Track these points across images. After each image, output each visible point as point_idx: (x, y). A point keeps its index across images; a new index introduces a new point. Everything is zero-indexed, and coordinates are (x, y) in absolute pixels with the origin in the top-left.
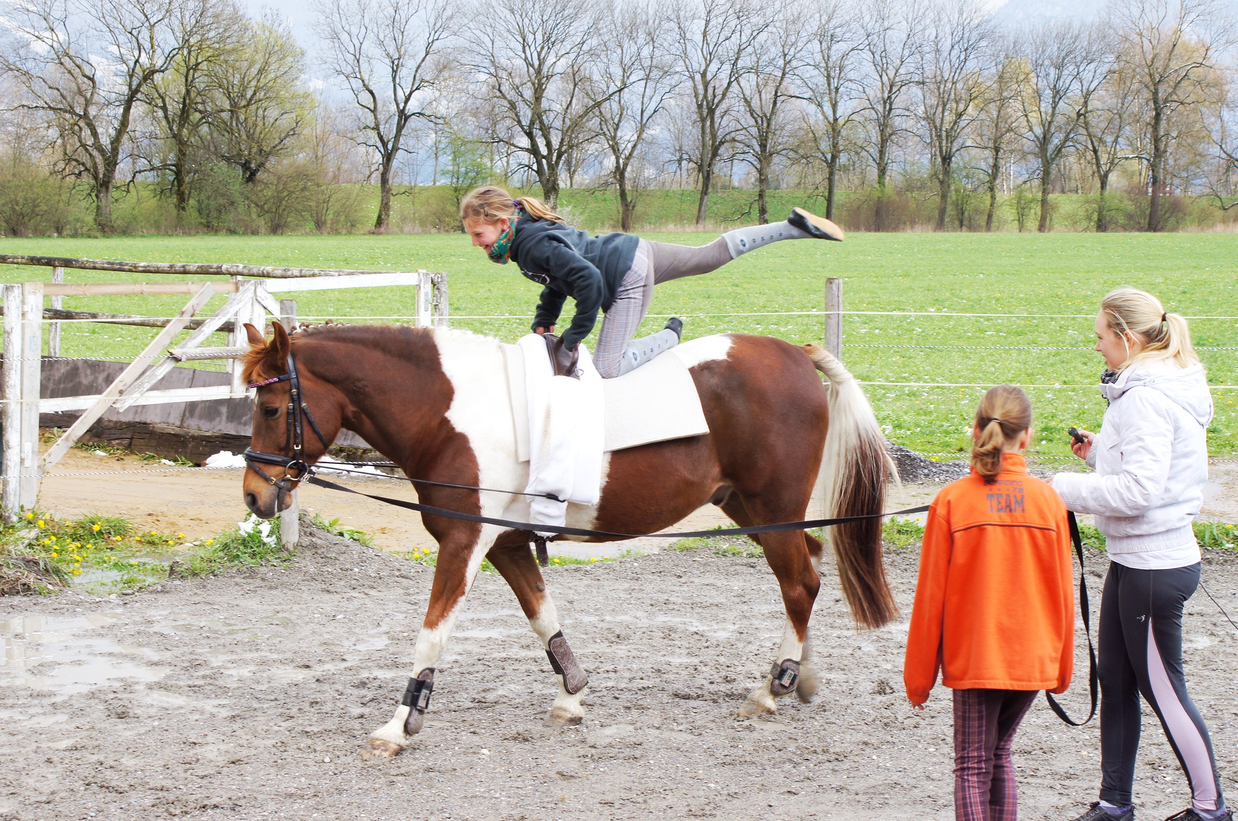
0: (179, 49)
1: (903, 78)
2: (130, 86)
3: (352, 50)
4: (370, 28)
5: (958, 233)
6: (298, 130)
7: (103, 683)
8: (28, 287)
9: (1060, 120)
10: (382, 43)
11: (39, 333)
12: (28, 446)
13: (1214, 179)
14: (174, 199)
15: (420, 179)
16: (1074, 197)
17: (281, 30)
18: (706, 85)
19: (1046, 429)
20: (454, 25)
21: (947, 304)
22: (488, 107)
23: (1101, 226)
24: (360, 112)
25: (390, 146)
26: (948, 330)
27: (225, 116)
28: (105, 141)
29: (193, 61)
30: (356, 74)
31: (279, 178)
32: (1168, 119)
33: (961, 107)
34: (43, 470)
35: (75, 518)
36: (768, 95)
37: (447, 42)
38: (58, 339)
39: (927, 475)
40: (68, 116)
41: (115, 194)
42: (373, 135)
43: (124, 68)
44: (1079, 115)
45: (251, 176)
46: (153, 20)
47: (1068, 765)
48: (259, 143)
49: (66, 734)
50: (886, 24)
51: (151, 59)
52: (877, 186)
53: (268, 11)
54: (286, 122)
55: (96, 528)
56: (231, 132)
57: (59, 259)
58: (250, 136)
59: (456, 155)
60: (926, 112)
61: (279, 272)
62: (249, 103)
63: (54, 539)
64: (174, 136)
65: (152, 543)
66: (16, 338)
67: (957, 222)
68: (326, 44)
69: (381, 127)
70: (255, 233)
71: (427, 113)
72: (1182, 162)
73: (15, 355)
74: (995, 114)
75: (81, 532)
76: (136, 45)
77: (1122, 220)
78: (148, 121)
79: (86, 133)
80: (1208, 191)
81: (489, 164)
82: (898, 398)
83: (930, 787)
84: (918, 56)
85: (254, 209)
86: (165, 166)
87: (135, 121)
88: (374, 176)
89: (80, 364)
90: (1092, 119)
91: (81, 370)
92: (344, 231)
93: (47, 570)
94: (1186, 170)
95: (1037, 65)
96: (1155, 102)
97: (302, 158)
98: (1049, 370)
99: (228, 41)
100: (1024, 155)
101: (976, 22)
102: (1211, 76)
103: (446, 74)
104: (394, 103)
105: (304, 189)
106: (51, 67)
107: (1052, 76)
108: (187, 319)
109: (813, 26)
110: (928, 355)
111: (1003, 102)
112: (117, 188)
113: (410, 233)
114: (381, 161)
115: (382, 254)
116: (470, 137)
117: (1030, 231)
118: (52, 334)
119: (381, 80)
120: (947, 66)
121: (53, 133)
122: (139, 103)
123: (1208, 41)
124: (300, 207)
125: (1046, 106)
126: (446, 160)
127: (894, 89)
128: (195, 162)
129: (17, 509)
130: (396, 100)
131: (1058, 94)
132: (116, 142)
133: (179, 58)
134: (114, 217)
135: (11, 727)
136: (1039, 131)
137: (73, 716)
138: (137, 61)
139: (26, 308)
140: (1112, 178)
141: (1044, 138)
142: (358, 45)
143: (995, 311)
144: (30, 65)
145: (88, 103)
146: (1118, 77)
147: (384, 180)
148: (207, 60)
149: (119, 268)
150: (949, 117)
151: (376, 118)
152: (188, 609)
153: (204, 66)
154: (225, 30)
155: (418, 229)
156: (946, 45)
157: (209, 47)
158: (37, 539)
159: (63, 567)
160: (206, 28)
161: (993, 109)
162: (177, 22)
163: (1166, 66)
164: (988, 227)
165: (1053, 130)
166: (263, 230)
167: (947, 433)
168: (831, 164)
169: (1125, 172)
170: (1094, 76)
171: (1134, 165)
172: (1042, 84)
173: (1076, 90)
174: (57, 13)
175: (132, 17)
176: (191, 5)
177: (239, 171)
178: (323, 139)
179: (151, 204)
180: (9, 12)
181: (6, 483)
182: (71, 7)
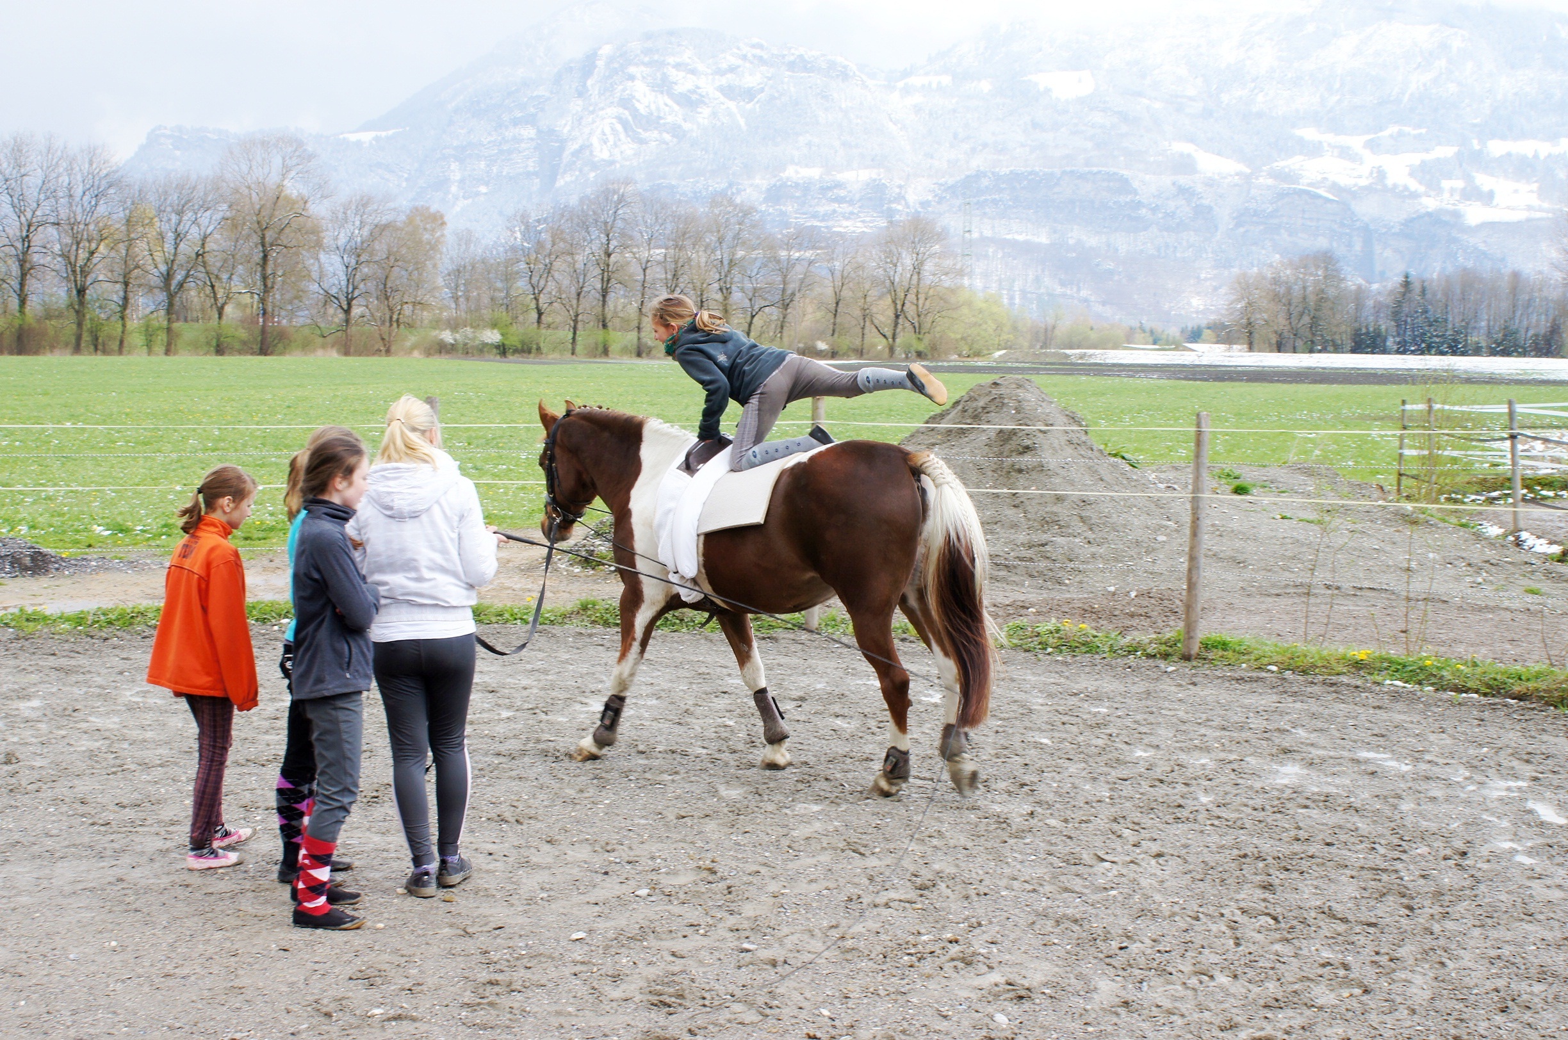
1: (39, 219)
5: (93, 357)
9: (181, 259)
13: (314, 311)
16: (196, 325)
19: (165, 526)
21: (82, 418)
23: (220, 350)
26: (83, 441)
32: (275, 260)
33: (94, 246)
39: (57, 569)
44: (198, 255)
47: (172, 813)
50: (23, 171)
52: (18, 314)
60: (61, 250)
67: (92, 347)
72: (288, 296)
74: (124, 252)
77: (237, 346)
80: (309, 321)
82: (35, 502)
83: (49, 843)
84: (53, 200)
90: (210, 260)
94: (291, 303)
95: (160, 211)
96: (263, 245)
98: (172, 474)
100: (151, 289)
101: (104, 172)
102: (309, 224)
107: (173, 221)
110: (63, 464)
111: (130, 243)
117: (157, 355)
120: (79, 210)
123: (305, 193)
125: (169, 247)
127: (32, 229)
131: (178, 237)
136: (163, 268)
140: (228, 309)
141: (168, 274)
143: (125, 423)
146: (232, 224)
150: (83, 255)
156: (78, 191)
161: (122, 248)
163: (271, 217)
164: (120, 351)
165: (175, 267)
167: (77, 531)
169: (239, 305)
170: (209, 221)
171: (247, 299)
172: (165, 227)
173: (194, 233)
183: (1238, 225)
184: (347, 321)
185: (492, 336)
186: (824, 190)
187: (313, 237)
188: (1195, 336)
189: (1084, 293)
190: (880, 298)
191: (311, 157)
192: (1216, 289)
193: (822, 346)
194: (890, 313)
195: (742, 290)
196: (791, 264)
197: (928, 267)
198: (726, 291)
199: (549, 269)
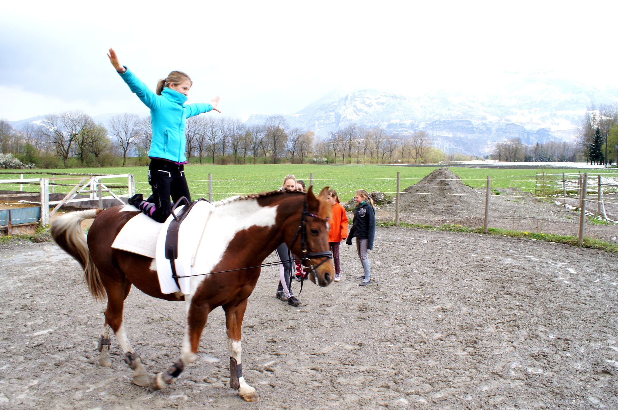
0: (81, 130)
1: (227, 135)
2: (71, 137)
4: (121, 125)
5: (238, 165)
6: (106, 146)
7: (62, 259)
8: (45, 179)
9: (257, 143)
10: (123, 129)
11: (49, 188)
12: (47, 212)
13: (286, 154)
14: (81, 161)
15: (132, 156)
16: (260, 158)
17: (102, 126)
18: (189, 137)
20: (138, 125)
21: (236, 178)
23: (265, 163)
24: (119, 143)
25: (125, 149)
27: (91, 143)
28: (66, 149)
29: (84, 132)
30: (118, 135)
31: (103, 156)
32: (277, 143)
33: (238, 141)
34: (50, 216)
36: (201, 139)
37: (137, 128)
38: (53, 189)
40: (58, 144)
41: (68, 160)
42: (122, 147)
43: (69, 134)
44: (260, 142)
45: (97, 155)
46: (75, 124)
48: (98, 149)
49: (54, 270)
50: (224, 125)
51: (75, 132)
52: (223, 156)
53: (100, 122)
54: (104, 144)
56: (92, 147)
57: (54, 173)
58: (96, 148)
59: (139, 150)
60: (232, 142)
61: (99, 175)
62: (96, 141)
64: (81, 148)
66: (43, 190)
67: (238, 163)
68: (112, 129)
69: (124, 145)
70: (98, 167)
71: (133, 142)
72: (280, 151)
74: (245, 142)
76: (72, 129)
77: (269, 162)
78: (75, 145)
79: (62, 147)
80: (285, 156)
84: (230, 131)
85: (98, 162)
86: (79, 154)
87: (72, 145)
88: (122, 155)
90: (263, 143)
91: (58, 195)
92: (116, 166)
95: (252, 133)
96: (275, 140)
97: (107, 152)
99: (91, 128)
100: (250, 150)
101: (241, 125)
102: (285, 135)
103: (137, 135)
104: (126, 141)
105: (108, 158)
106: (54, 134)
107: (255, 135)
108: (80, 184)
109: (209, 125)
111: (246, 140)
112: (68, 158)
113: (130, 166)
114: (124, 152)
116: (142, 147)
117: (252, 164)
119: (123, 135)
120: (235, 133)
121: (55, 147)
122: (73, 141)
123: (284, 128)
124: (107, 162)
125: (254, 140)
126: (137, 152)
127: (226, 137)
128: (85, 153)
129: (44, 224)
131: (256, 138)
132: (68, 149)
133: (81, 132)
134: (68, 164)
135: (42, 269)
136: (253, 145)
137: (56, 266)
138: (72, 133)
139: (45, 183)
140: (267, 154)
141: (254, 147)
142: (118, 129)
143: (245, 179)
144: (49, 134)
145: (62, 141)
146: (268, 135)
147: (124, 156)
148: (87, 132)
149: (66, 174)
150: (236, 143)
153: (86, 134)
154: (91, 126)
155: (132, 166)
156: (235, 129)
157: (87, 130)
160: (87, 126)
162: (80, 125)
163: (276, 133)
164: (244, 163)
165: (256, 145)
168: (214, 152)
169: (269, 153)
170: (263, 135)
171: (271, 152)
172: (253, 136)
173: (260, 137)
174: (55, 123)
175: (71, 124)
176: (83, 121)
177: (94, 155)
178: (112, 148)
179: (76, 161)
180: (44, 122)
181: (42, 219)
182: (58, 122)
183: (497, 132)
184: (293, 156)
185: (325, 159)
186: (400, 125)
187: (285, 137)
188: (487, 158)
189: (460, 148)
190: (413, 150)
191: (285, 120)
192: (492, 147)
193: (399, 161)
194: (415, 153)
195: (381, 148)
196: (392, 142)
197: (424, 142)
198: (377, 148)
199: (337, 144)
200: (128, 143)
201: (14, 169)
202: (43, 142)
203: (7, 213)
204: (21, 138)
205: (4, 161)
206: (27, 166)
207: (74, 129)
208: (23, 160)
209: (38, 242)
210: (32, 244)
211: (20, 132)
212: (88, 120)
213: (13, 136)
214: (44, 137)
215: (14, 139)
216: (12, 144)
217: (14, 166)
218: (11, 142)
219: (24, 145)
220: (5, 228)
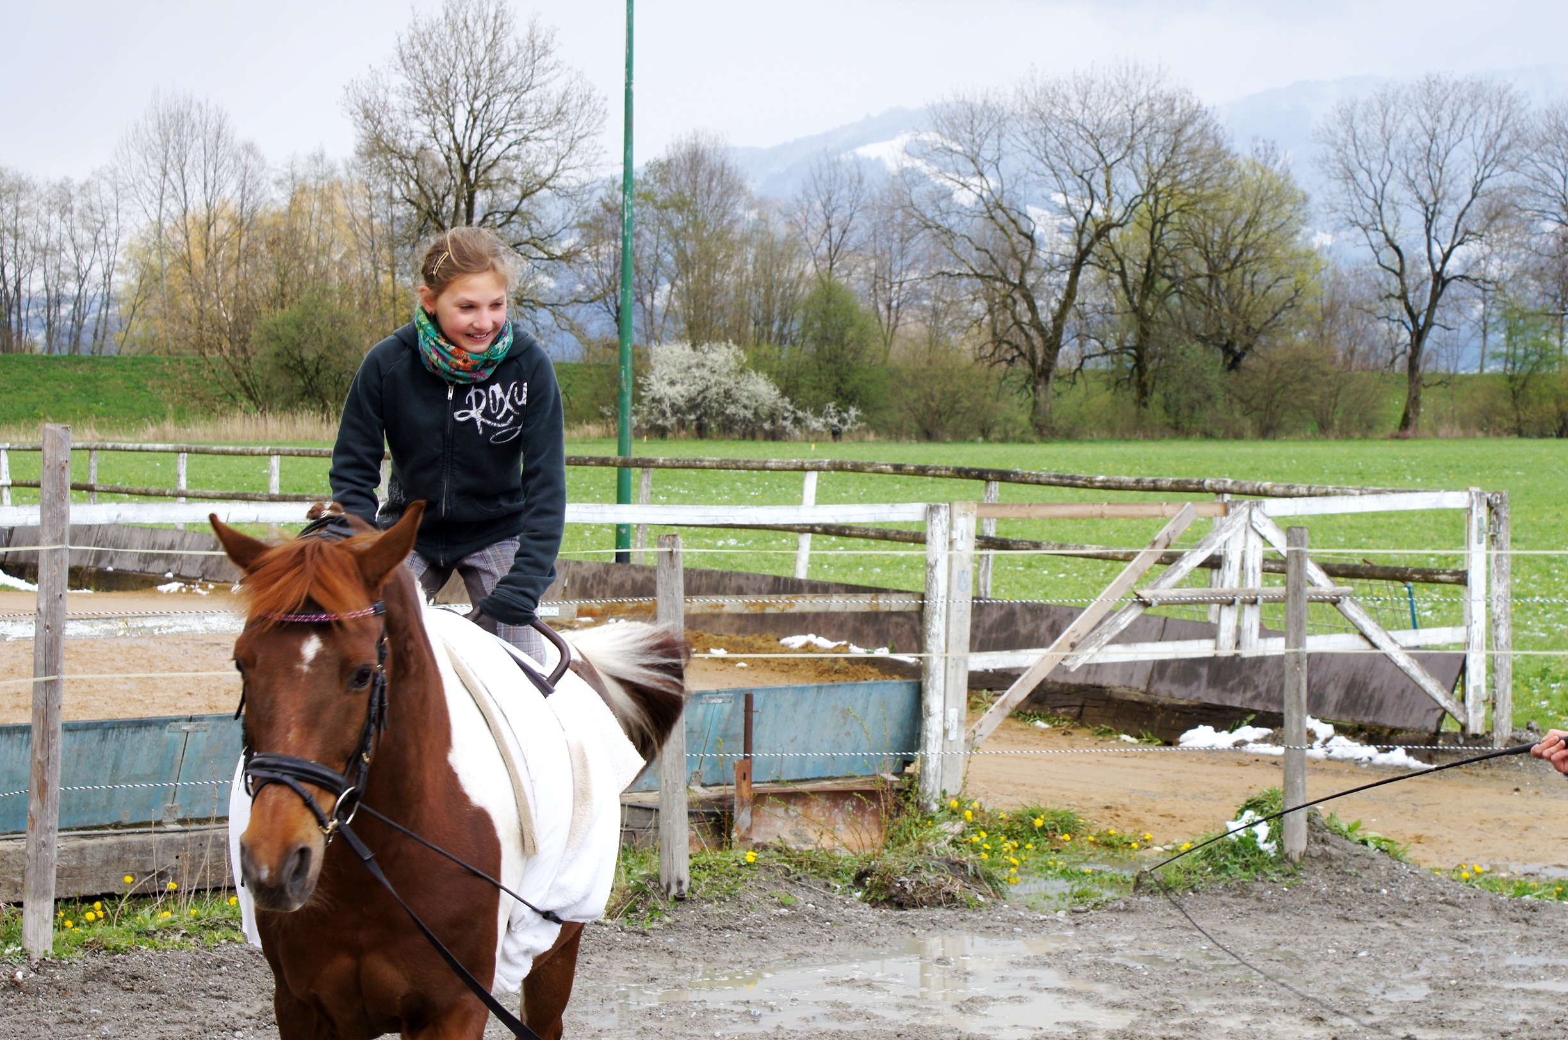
0: (1143, 196)
2: (1079, 245)
3: (1371, 193)
4: (1396, 163)
6: (1297, 301)
8: (957, 508)
10: (1412, 184)
11: (969, 567)
12: (953, 713)
14: (1134, 393)
15: (1461, 364)
17: (1277, 168)
20: (1511, 157)
22: (1557, 267)
24: (1381, 275)
25: (1421, 321)
27: (1202, 282)
28: (1046, 317)
29: (1160, 212)
30: (1376, 223)
31: (1272, 365)
34: (971, 744)
35: (1011, 809)
37: (1501, 179)
38: (990, 574)
40: (998, 285)
41: (1055, 385)
42: (1398, 306)
43: (1072, 222)
45: (1234, 360)
46: (1110, 160)
48: (1246, 317)
51: (1107, 209)
53: (1260, 144)
54: (1283, 290)
55: (1038, 823)
56: (1208, 303)
57: (993, 471)
58: (1234, 309)
59: (1512, 332)
61: (1280, 490)
62: (1233, 266)
63: (984, 834)
64: (1135, 310)
65: (1109, 845)
66: (941, 573)
68: (1337, 186)
69: (1410, 295)
70: (1238, 436)
71: (1474, 275)
73: (940, 595)
75: (1018, 827)
76: (1087, 192)
78: (1101, 290)
79: (1022, 307)
81: (1557, 344)
85: (1238, 407)
86: (1122, 349)
87: (1084, 290)
88: (1398, 360)
89: (1018, 608)
91: (1018, 615)
92: (1357, 435)
93: (977, 877)
97: (1301, 338)
99: (1208, 184)
103: (1499, 223)
104: (1427, 262)
105: (1305, 378)
106: (979, 222)
108: (1160, 550)
112: (1060, 378)
113: (1447, 437)
114: (1408, 340)
115: (1408, 465)
116: (1532, 308)
118: (983, 569)
119: (1410, 233)
121: (980, 307)
122: (1090, 267)
124: (1298, 403)
126: (1498, 338)
128: (1161, 343)
129: (938, 795)
130: (1430, 259)
132: (1059, 318)
133: (1142, 208)
134: (1055, 416)
138: (1088, 213)
139: (955, 535)
142: (1379, 185)
144: (953, 220)
145: (1025, 268)
147: (1413, 366)
148: (1180, 210)
149: (1071, 483)
151: (1402, 283)
152: (1159, 934)
153: (1175, 218)
154: (1204, 171)
155: (1458, 431)
157: (1182, 193)
158: (963, 834)
159: (997, 873)
160: (1178, 169)
162: (1141, 162)
166: (1249, 433)
174: (988, 153)
175: (1083, 155)
176: (1160, 138)
177: (1219, 354)
178: (1330, 312)
179: (1103, 398)
180: (928, 153)
181: (924, 760)
182: (1006, 145)
200: (1440, 281)
201: (744, 437)
202: (913, 275)
203: (733, 712)
204: (791, 248)
205: (694, 390)
206: (816, 424)
207: (1101, 191)
208: (797, 386)
209: (900, 906)
210: (872, 915)
211: (788, 215)
212: (1190, 131)
213: (746, 240)
214: (921, 243)
215: (751, 254)
216: (740, 290)
217: (745, 420)
218: (739, 271)
219: (805, 292)
220: (721, 799)
